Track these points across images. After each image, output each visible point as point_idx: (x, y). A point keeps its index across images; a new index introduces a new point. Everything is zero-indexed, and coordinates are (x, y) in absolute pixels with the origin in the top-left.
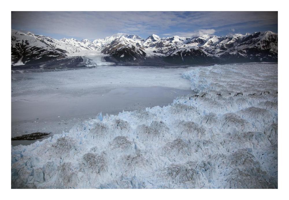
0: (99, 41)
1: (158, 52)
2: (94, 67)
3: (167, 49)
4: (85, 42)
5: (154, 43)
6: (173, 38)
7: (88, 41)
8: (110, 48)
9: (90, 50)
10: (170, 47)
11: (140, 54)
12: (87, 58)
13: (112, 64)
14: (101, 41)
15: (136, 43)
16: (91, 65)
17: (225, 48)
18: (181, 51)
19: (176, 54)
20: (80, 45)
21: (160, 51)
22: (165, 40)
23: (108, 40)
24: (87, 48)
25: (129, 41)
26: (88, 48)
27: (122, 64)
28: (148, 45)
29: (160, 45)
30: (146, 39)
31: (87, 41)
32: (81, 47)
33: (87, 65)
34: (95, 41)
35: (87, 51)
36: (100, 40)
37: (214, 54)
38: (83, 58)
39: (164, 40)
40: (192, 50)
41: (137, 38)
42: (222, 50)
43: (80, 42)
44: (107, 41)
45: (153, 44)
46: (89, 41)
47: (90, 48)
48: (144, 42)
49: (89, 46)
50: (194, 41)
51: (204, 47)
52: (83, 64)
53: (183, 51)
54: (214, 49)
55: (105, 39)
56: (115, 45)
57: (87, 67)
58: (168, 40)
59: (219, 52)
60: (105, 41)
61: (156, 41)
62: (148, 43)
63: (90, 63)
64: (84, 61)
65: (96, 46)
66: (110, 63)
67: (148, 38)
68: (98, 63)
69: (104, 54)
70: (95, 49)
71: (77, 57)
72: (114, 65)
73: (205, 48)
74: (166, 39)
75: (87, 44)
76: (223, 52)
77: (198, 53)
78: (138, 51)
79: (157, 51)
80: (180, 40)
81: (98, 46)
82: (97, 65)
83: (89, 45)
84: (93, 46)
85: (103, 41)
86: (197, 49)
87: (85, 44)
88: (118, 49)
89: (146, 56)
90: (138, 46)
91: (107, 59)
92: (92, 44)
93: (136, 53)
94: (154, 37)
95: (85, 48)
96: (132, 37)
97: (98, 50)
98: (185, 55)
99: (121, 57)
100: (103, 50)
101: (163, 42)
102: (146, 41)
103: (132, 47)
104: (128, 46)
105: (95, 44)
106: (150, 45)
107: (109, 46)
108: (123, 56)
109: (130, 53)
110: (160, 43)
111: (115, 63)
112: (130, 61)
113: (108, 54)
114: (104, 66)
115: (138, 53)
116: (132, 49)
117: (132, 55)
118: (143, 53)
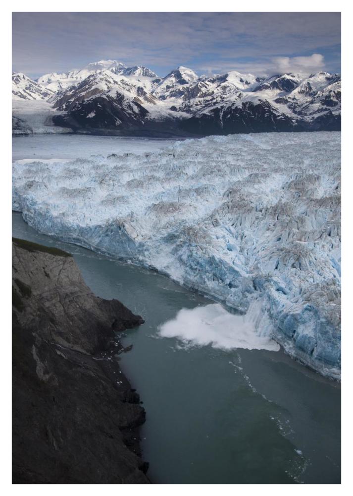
0: (53, 79)
2: (26, 135)
3: (202, 102)
4: (17, 80)
5: (180, 87)
6: (227, 76)
7: (24, 77)
8: (72, 96)
9: (29, 99)
10: (209, 98)
11: (133, 112)
12: (14, 117)
13: (66, 132)
15: (137, 87)
16: (19, 131)
17: (332, 100)
18: (222, 107)
19: (209, 114)
21: (185, 106)
22: (207, 82)
23: (77, 78)
24: (22, 96)
25: (119, 83)
26: (24, 94)
27: (85, 132)
28: (168, 93)
29: (192, 93)
30: (165, 79)
31: (22, 77)
34: (45, 78)
35: (21, 101)
36: (56, 77)
37: (306, 114)
39: (203, 81)
40: (247, 106)
41: (146, 74)
42: (325, 107)
44: (74, 79)
45: (179, 89)
46: (27, 78)
47: (30, 95)
48: (159, 85)
49: (27, 91)
50: (271, 84)
51: (289, 100)
53: (227, 106)
54: (308, 104)
55: (67, 74)
56: (84, 91)
58: (213, 81)
59: (316, 109)
60: (69, 79)
61: (187, 83)
62: (168, 87)
63: (18, 127)
65: (43, 90)
66: (61, 129)
67: (169, 75)
68: (36, 127)
69: (57, 110)
70: (43, 98)
73: (291, 100)
74: (210, 78)
75: (23, 85)
76: (326, 109)
77: (259, 113)
78: (130, 105)
79: (178, 107)
80: (241, 81)
81: (49, 92)
82: (34, 131)
83: (26, 88)
84: (38, 91)
85: (63, 79)
86: (259, 103)
87: (17, 84)
88: (86, 100)
89: (146, 117)
90: (142, 94)
91: (57, 121)
92: (34, 86)
93: (124, 110)
94: (182, 73)
95: (16, 94)
96: (134, 71)
97: (47, 101)
98: (228, 115)
99: (88, 117)
100: (57, 102)
101: (200, 87)
102: (163, 81)
103: (118, 97)
104: (107, 94)
105: (43, 85)
106: (172, 92)
107: (73, 91)
108: (92, 115)
109: (108, 110)
110: (195, 87)
111: (73, 129)
112: (106, 126)
113: (66, 110)
114: (49, 133)
115: (130, 110)
116: (115, 102)
117: (112, 115)
118: (140, 111)
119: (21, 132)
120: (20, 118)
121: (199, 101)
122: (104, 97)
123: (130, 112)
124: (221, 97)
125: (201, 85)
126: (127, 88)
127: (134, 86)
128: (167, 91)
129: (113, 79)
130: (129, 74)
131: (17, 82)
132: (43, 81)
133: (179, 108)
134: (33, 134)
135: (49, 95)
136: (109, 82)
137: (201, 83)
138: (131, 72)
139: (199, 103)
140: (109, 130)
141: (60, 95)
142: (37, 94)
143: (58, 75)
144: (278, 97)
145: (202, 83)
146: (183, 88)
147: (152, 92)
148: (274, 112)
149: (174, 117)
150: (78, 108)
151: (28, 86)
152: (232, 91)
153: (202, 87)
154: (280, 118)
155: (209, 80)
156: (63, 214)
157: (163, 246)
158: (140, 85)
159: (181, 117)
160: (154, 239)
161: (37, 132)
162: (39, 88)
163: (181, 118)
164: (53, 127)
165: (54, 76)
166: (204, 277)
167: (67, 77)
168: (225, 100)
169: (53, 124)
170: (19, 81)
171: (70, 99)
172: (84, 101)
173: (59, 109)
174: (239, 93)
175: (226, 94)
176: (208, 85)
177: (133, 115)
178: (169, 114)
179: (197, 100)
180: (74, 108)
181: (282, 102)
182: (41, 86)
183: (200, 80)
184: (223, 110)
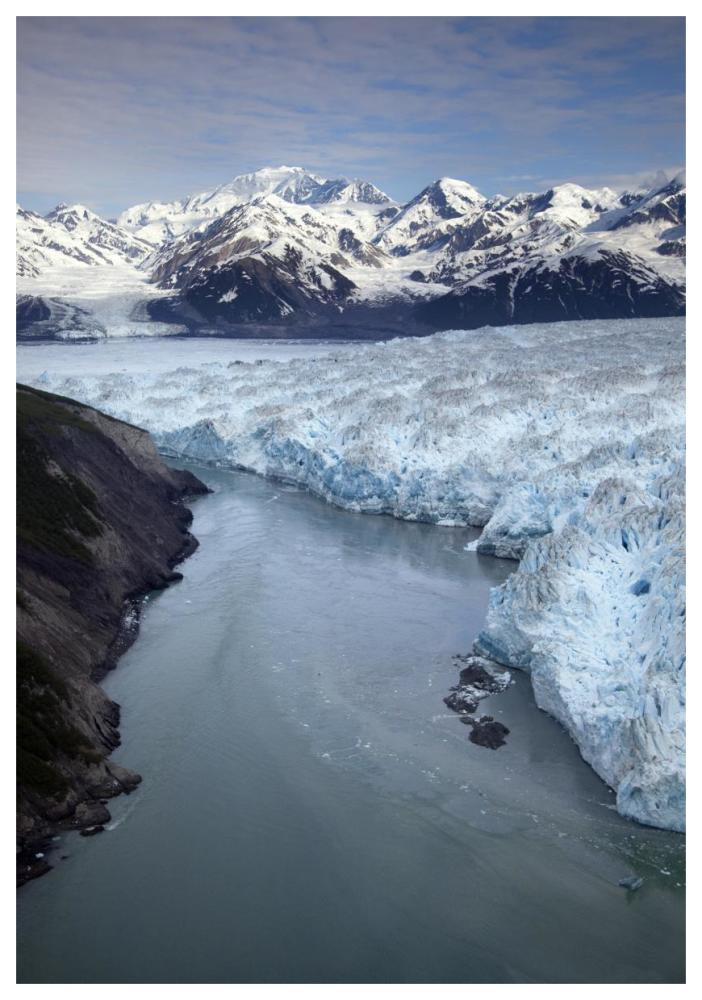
0: (152, 215)
1: (433, 276)
2: (93, 340)
3: (482, 260)
4: (70, 220)
5: (443, 226)
6: (551, 194)
7: (86, 215)
8: (191, 256)
9: (97, 264)
10: (499, 249)
11: (320, 286)
12: (68, 305)
13: (175, 333)
14: (164, 214)
15: (339, 229)
16: (78, 332)
18: (516, 271)
19: (483, 287)
20: (45, 239)
21: (444, 269)
22: (503, 212)
23: (207, 211)
24: (82, 258)
25: (299, 221)
26: (87, 252)
27: (212, 332)
28: (413, 242)
29: (465, 238)
30: (406, 207)
31: (81, 215)
32: (50, 246)
33: (61, 330)
34: (134, 213)
36: (159, 211)
38: (50, 305)
39: (497, 209)
40: (573, 265)
41: (365, 198)
43: (42, 223)
44: (201, 215)
45: (439, 231)
46: (92, 216)
47: (99, 254)
48: (394, 221)
49: (94, 246)
50: (652, 211)
52: (48, 326)
53: (527, 269)
55: (185, 205)
56: (219, 243)
57: (60, 339)
58: (518, 210)
60: (189, 215)
61: (459, 215)
62: (414, 226)
63: (76, 324)
64: (52, 316)
65: (130, 240)
66: (164, 328)
67: (418, 200)
68: (114, 326)
69: (159, 287)
70: (128, 261)
71: (24, 301)
72: (181, 336)
74: (512, 203)
75: (83, 232)
77: (598, 281)
78: (313, 274)
79: (427, 273)
80: (586, 205)
81: (143, 246)
82: (109, 333)
83: (92, 240)
84: (118, 244)
85: (175, 214)
86: (599, 257)
87: (70, 229)
88: (219, 264)
89: (349, 298)
90: (349, 246)
91: (157, 310)
92: (109, 232)
93: (302, 284)
94: (446, 194)
95: (68, 254)
96: (340, 190)
97: (138, 267)
98: (526, 288)
99: (221, 300)
100: (159, 269)
101: (487, 223)
102: (403, 213)
103: (287, 256)
104: (265, 251)
105: (128, 229)
106: (422, 237)
107: (195, 244)
108: (230, 296)
109: (265, 284)
110: (475, 224)
111: (188, 326)
112: (261, 319)
113: (177, 286)
114: (139, 336)
115: (314, 282)
116: (281, 267)
117: (274, 294)
118: (336, 284)
119: (83, 335)
120: (79, 307)
121: (476, 259)
122: (258, 257)
123: (313, 287)
124: (525, 247)
125: (488, 219)
126: (317, 231)
127: (333, 228)
128: (411, 236)
129: (284, 213)
130: (327, 199)
131: (71, 225)
132: (130, 221)
133: (430, 275)
134: (107, 338)
135: (142, 252)
136: (274, 222)
137: (489, 215)
138: (330, 194)
139: (475, 262)
140: (264, 327)
141: (166, 254)
142: (116, 250)
143: (164, 207)
144: (663, 242)
145: (493, 214)
146: (449, 227)
147: (377, 240)
148: (633, 277)
149: (412, 296)
150: (202, 281)
151: (95, 234)
152: (551, 232)
153: (491, 224)
154: (645, 289)
155: (509, 205)
156: (148, 421)
157: (253, 443)
158: (350, 224)
159: (428, 294)
160: (243, 435)
161: (114, 334)
162: (121, 239)
163: (428, 298)
164: (147, 324)
165: (154, 209)
166: (282, 461)
167: (185, 209)
168: (533, 253)
169: (149, 317)
170: (76, 224)
171: (187, 262)
172: (216, 267)
173: (164, 286)
174: (566, 236)
175: (536, 240)
176: (506, 218)
177: (320, 293)
178: (402, 290)
179: (472, 254)
180: (193, 282)
181: (675, 252)
182: (124, 232)
183: (488, 207)
184: (517, 277)
